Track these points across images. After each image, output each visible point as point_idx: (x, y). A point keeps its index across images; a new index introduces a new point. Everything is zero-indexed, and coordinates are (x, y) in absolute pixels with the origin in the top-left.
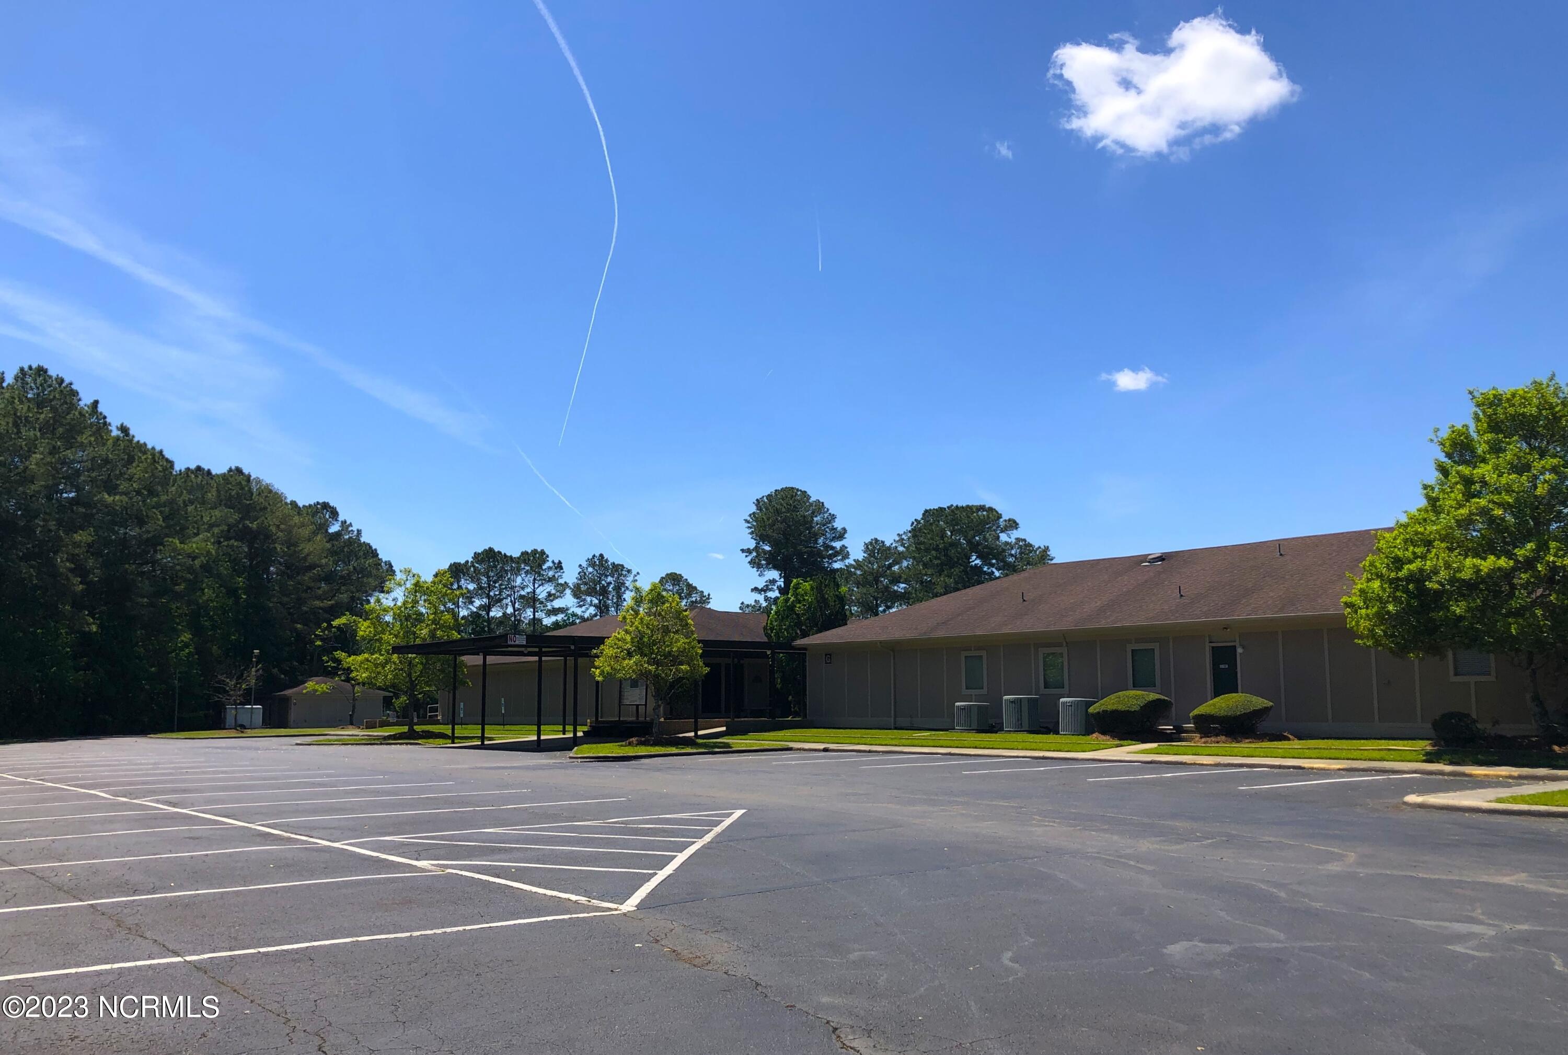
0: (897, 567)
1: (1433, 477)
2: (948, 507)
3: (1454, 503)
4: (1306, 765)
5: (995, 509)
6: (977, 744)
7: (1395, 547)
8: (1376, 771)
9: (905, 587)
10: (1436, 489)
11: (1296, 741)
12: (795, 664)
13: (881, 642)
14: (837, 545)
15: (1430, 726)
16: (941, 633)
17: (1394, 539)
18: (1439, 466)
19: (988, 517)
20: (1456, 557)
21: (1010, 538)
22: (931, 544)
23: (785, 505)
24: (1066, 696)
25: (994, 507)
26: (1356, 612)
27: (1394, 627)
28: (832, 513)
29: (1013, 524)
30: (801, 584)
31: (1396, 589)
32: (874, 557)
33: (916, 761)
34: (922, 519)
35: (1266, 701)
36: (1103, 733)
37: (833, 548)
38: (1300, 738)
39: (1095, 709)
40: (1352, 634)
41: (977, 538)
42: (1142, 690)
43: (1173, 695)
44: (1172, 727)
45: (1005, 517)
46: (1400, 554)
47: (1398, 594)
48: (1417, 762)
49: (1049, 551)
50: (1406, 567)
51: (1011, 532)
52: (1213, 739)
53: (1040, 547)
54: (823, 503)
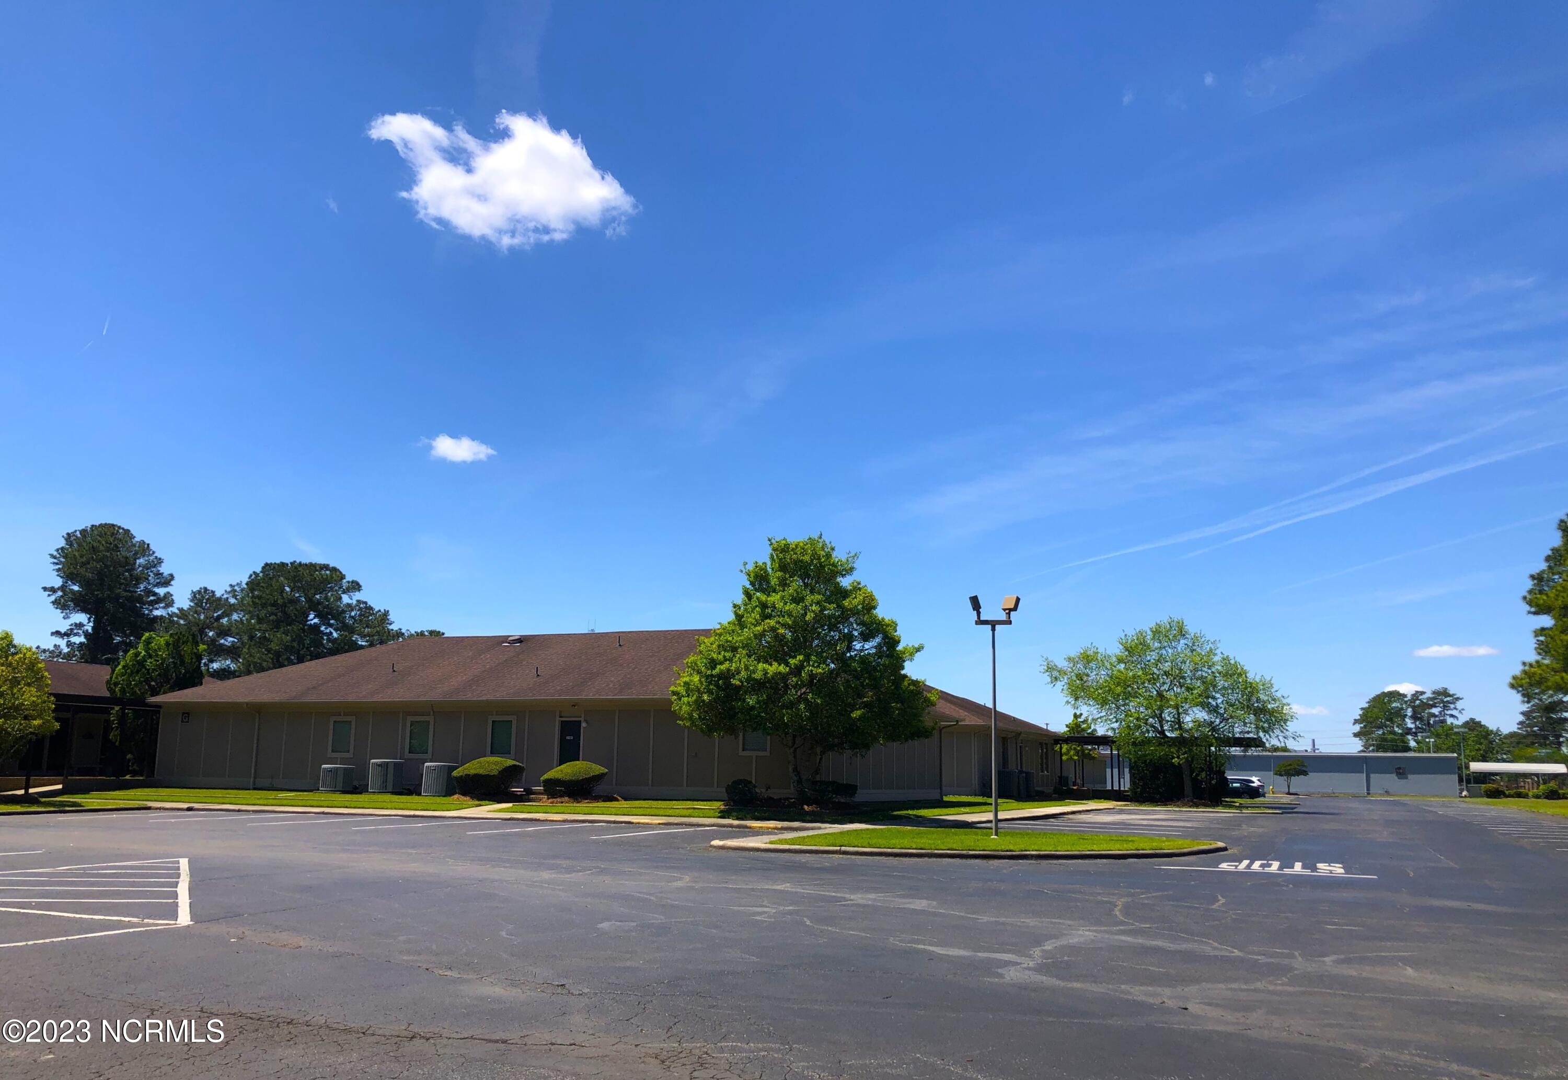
0: (226, 619)
1: (740, 598)
2: (291, 563)
3: (753, 621)
4: (634, 821)
5: (338, 570)
6: (347, 804)
7: (712, 651)
8: (686, 825)
9: (233, 641)
10: (742, 608)
11: (624, 802)
12: (141, 721)
13: (247, 704)
14: (161, 591)
15: (724, 790)
16: (311, 698)
17: (711, 644)
18: (745, 591)
19: (332, 578)
20: (753, 661)
21: (351, 599)
22: (268, 599)
23: (104, 543)
24: (428, 760)
25: (338, 568)
26: (680, 700)
27: (706, 712)
28: (159, 557)
29: (355, 586)
30: (154, 638)
31: (710, 683)
32: (201, 606)
33: (276, 820)
34: (261, 572)
35: (603, 768)
36: (464, 794)
37: (155, 594)
38: (626, 799)
39: (458, 773)
40: (675, 716)
41: (318, 597)
42: (502, 757)
43: (525, 761)
44: (522, 790)
45: (349, 578)
46: (715, 656)
47: (711, 687)
48: (714, 817)
49: (389, 615)
50: (718, 667)
51: (354, 593)
52: (559, 800)
53: (380, 611)
54: (148, 545)
